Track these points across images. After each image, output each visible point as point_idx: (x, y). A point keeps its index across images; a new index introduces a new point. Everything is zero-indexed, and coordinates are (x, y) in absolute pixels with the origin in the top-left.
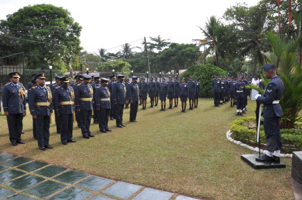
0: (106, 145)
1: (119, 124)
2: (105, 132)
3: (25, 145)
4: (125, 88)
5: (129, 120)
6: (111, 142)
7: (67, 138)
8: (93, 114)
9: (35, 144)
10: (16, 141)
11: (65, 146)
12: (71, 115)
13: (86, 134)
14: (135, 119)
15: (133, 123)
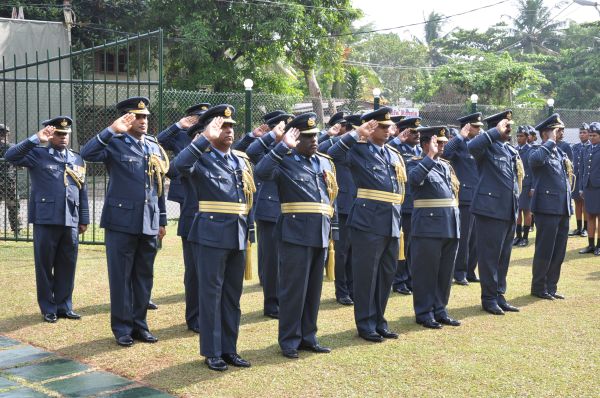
0: (435, 375)
2: (435, 327)
6: (454, 365)
7: (299, 339)
8: (402, 257)
11: (291, 364)
12: (319, 251)
13: (371, 328)
14: (555, 289)
15: (545, 302)
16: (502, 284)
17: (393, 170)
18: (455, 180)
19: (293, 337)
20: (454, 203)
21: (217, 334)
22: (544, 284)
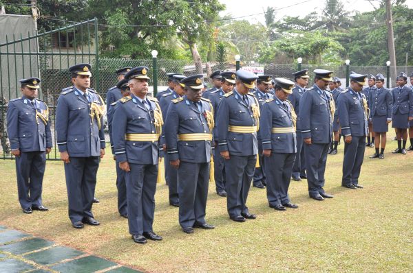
0: (285, 242)
1: (316, 191)
2: (282, 209)
3: (100, 229)
4: (332, 103)
5: (340, 182)
6: (297, 234)
7: (193, 220)
8: (258, 165)
9: (123, 226)
10: (81, 218)
11: (189, 237)
12: (204, 165)
13: (238, 212)
20: (293, 130)
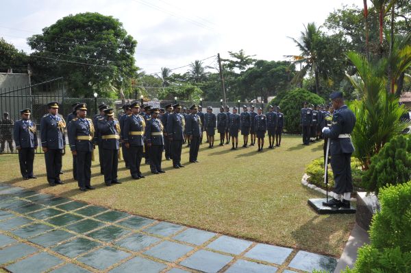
2: (157, 173)
7: (111, 178)
8: (144, 151)
10: (54, 180)
11: (109, 187)
12: (116, 151)
13: (136, 175)
14: (196, 159)
15: (193, 163)
16: (179, 159)
17: (141, 123)
18: (162, 126)
19: (109, 179)
20: (162, 134)
21: (83, 179)
22: (193, 158)
